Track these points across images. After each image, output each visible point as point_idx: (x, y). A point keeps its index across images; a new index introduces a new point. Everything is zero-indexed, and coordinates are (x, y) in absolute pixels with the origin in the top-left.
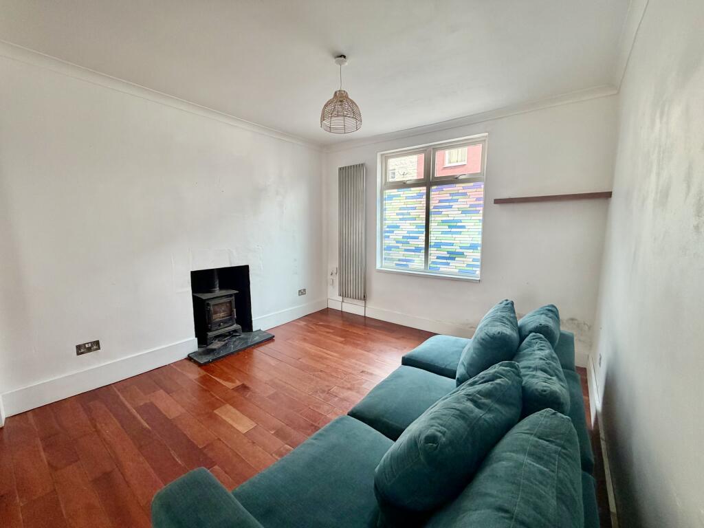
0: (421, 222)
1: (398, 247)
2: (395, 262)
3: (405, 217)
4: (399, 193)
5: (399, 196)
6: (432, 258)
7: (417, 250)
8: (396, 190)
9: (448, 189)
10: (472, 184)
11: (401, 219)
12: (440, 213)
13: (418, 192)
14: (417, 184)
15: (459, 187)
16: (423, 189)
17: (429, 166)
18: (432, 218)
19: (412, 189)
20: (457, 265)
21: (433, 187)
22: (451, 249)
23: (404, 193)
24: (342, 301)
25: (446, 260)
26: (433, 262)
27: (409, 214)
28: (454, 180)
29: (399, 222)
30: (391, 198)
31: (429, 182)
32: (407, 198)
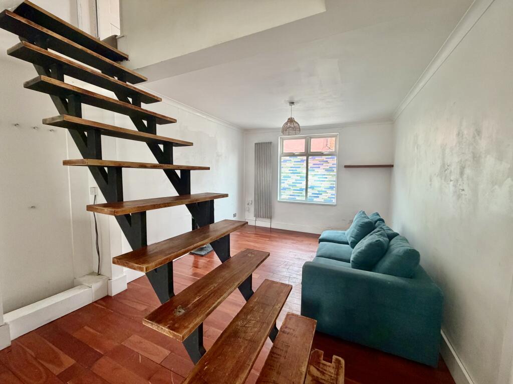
0: (303, 175)
1: (290, 188)
2: (288, 197)
3: (294, 172)
4: (292, 159)
5: (290, 160)
6: (309, 194)
7: (301, 190)
8: (288, 157)
9: (317, 158)
10: (330, 157)
11: (291, 173)
12: (314, 170)
13: (302, 159)
14: (301, 155)
15: (324, 158)
16: (305, 158)
17: (308, 146)
19: (298, 157)
20: (323, 197)
21: (310, 157)
22: (320, 189)
23: (293, 159)
24: (256, 220)
25: (317, 195)
26: (310, 196)
27: (296, 170)
28: (321, 154)
29: (290, 175)
30: (285, 161)
31: (308, 154)
32: (295, 162)
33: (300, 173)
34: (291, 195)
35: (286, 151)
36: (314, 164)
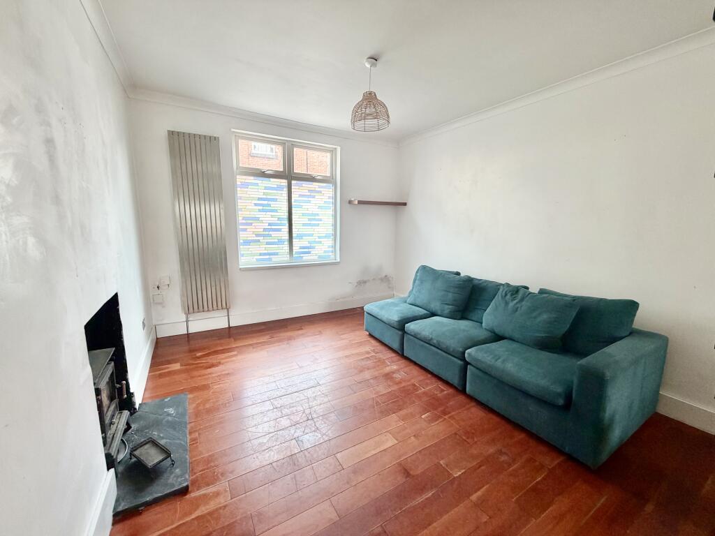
0: (282, 214)
1: (259, 241)
2: (256, 257)
3: (264, 208)
4: (258, 182)
5: (257, 185)
6: (295, 249)
7: (280, 242)
8: (252, 178)
9: (306, 185)
10: (325, 185)
11: (260, 211)
12: (301, 207)
13: (279, 184)
14: (277, 175)
15: (315, 185)
16: (284, 182)
17: (289, 160)
18: (286, 215)
19: (272, 180)
20: (317, 252)
21: (293, 182)
22: (310, 238)
23: (263, 183)
24: (187, 321)
25: (307, 250)
26: (297, 253)
27: (269, 205)
28: (311, 179)
29: (258, 215)
30: (245, 185)
31: (288, 175)
32: (266, 188)
33: (276, 211)
34: (261, 254)
35: (245, 163)
36: (300, 196)
